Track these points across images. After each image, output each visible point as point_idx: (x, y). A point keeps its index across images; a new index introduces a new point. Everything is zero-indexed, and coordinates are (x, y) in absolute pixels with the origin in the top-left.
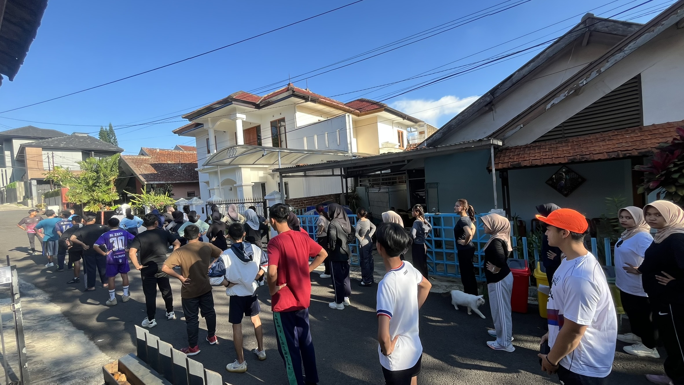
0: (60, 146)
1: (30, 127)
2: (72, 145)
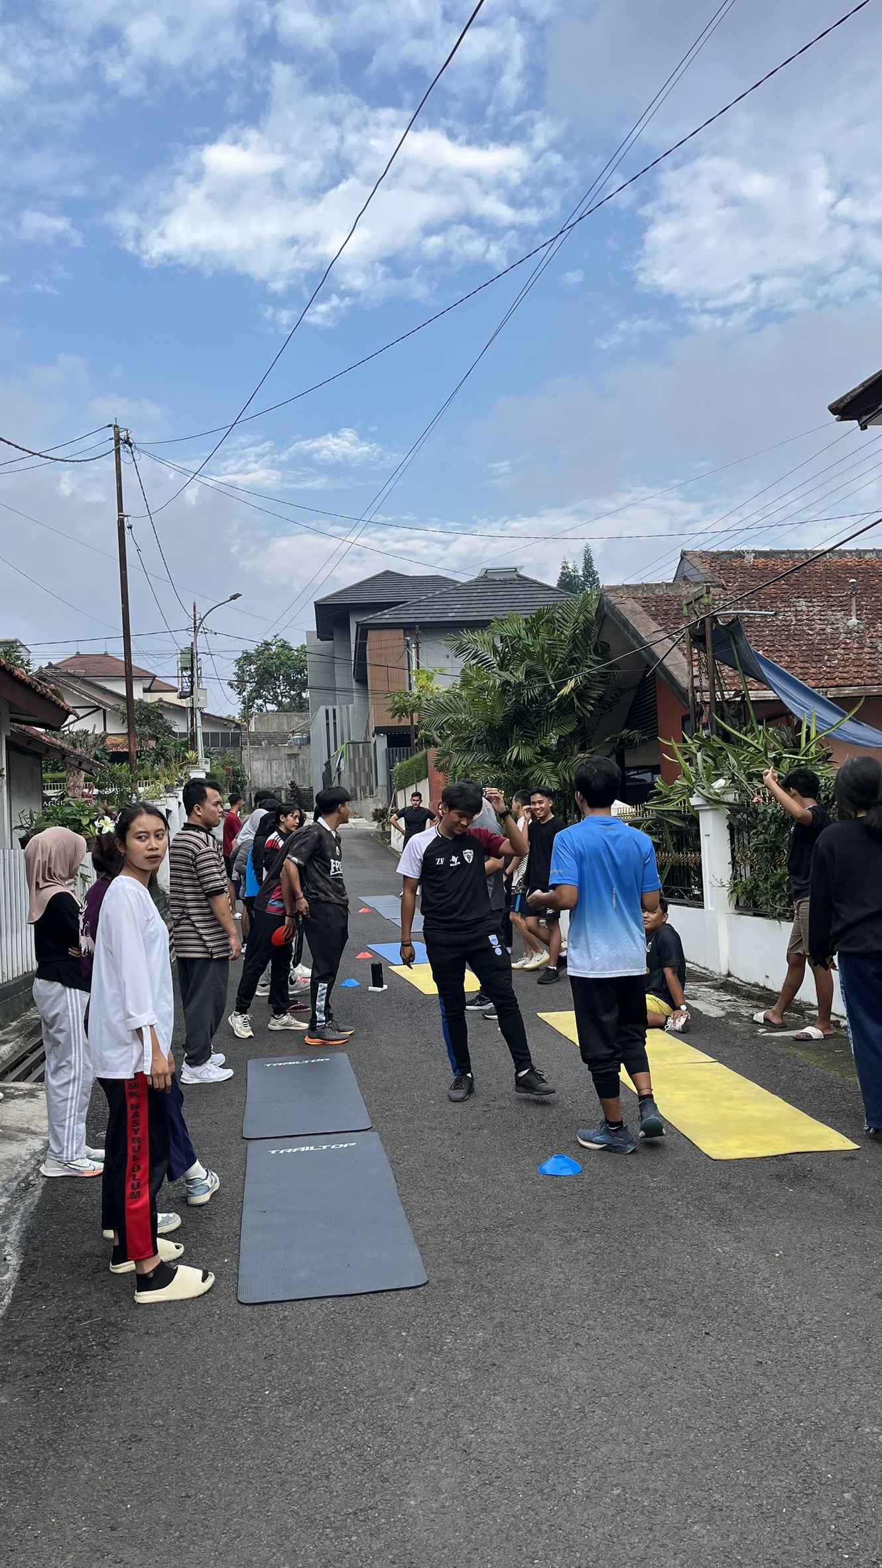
0: (446, 619)
1: (387, 572)
2: (475, 613)
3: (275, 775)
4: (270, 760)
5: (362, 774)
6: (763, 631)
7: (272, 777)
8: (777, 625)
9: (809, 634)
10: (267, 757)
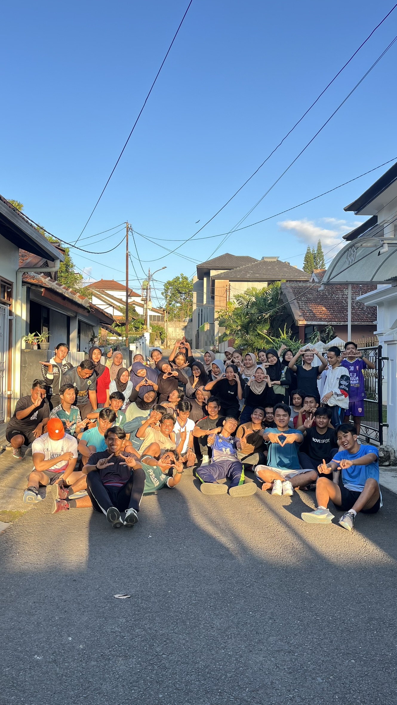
0: (246, 277)
1: (228, 255)
2: (258, 275)
3: (177, 334)
4: (176, 328)
5: (210, 336)
6: (329, 301)
7: (176, 334)
8: (335, 299)
9: (344, 303)
10: (174, 326)
